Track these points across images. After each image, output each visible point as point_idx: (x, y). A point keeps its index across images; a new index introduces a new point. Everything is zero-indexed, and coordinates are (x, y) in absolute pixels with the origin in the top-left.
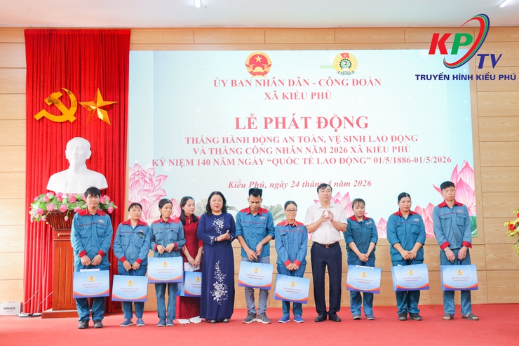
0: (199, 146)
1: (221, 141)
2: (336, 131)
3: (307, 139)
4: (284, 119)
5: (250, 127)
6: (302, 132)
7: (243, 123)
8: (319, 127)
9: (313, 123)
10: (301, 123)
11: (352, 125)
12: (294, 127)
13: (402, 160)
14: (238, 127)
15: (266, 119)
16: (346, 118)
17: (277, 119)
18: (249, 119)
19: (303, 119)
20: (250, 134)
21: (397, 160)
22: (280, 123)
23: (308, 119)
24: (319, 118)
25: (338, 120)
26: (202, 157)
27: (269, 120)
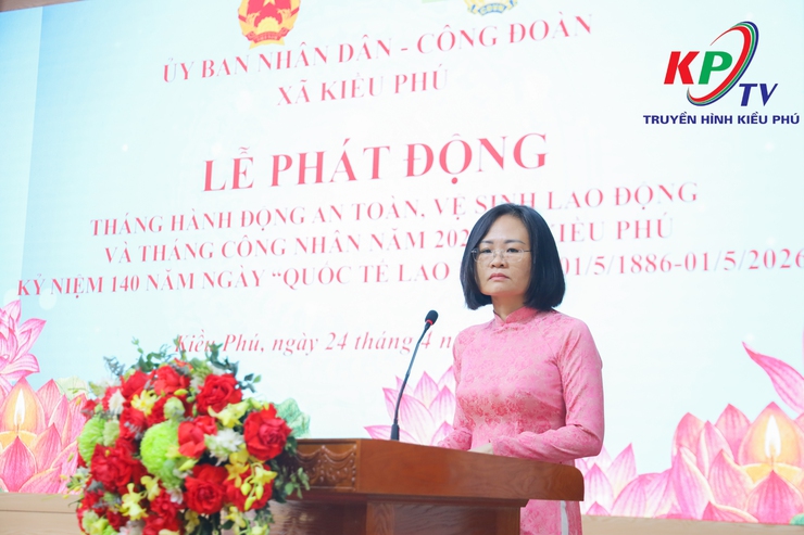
0: (116, 242)
1: (167, 225)
2: (455, 181)
3: (375, 211)
4: (320, 156)
5: (236, 186)
6: (365, 190)
7: (223, 174)
8: (410, 173)
9: (393, 163)
10: (363, 166)
11: (500, 161)
12: (346, 176)
13: (644, 263)
14: (208, 187)
15: (276, 159)
16: (485, 142)
17: (303, 157)
18: (237, 162)
19: (371, 153)
20: (235, 202)
21: (628, 264)
22: (310, 168)
23: (382, 152)
24: (411, 148)
25: (462, 149)
26: (122, 270)
27: (282, 163)
